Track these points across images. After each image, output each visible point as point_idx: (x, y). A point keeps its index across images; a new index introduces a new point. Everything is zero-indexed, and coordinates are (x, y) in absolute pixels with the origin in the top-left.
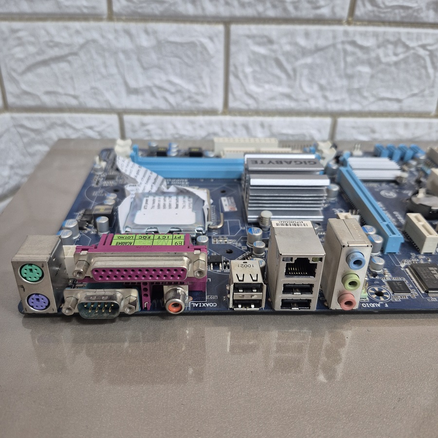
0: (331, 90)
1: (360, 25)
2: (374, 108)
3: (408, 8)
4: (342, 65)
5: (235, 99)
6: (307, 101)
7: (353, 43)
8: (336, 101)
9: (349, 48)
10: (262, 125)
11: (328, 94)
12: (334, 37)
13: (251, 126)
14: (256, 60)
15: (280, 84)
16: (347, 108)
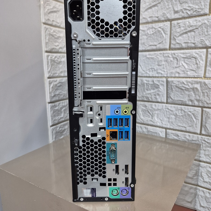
0: (163, 121)
1: (170, 104)
2: (177, 128)
3: (182, 101)
4: (166, 114)
5: (138, 120)
6: (157, 123)
7: (168, 109)
8: (165, 124)
9: (167, 110)
10: (145, 128)
11: (163, 122)
12: (163, 107)
13: (142, 127)
14: (143, 110)
15: (149, 117)
16: (168, 127)
